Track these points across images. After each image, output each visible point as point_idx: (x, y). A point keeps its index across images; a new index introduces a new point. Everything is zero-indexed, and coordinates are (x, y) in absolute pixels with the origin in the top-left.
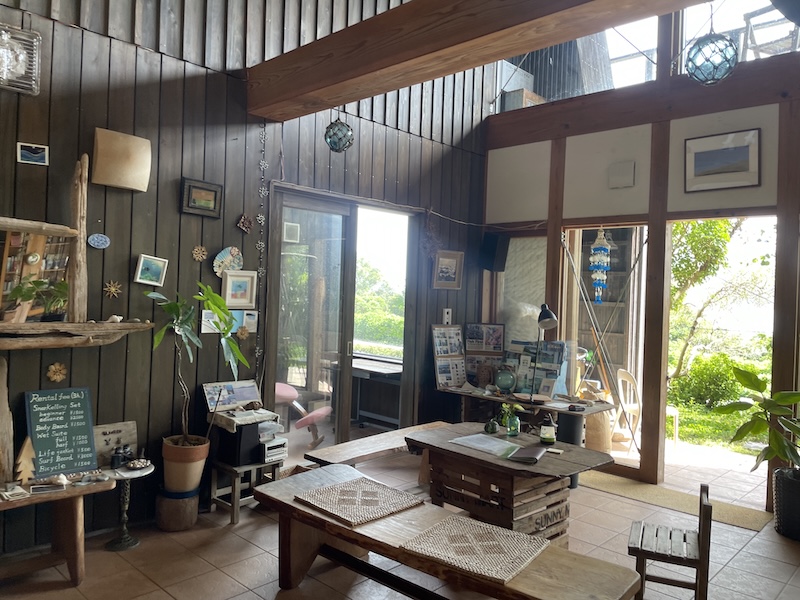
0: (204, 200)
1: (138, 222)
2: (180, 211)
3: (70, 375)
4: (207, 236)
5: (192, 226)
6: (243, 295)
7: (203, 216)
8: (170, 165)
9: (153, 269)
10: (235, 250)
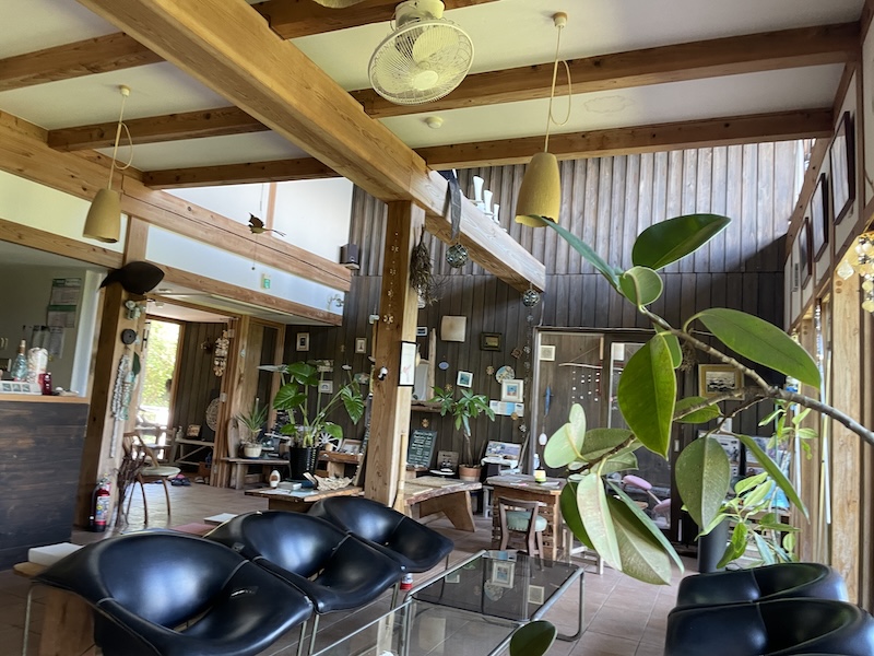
0: (493, 342)
1: (461, 356)
2: (481, 349)
3: (430, 424)
4: (495, 362)
5: (486, 356)
6: (514, 394)
7: (492, 349)
8: (476, 326)
9: (466, 378)
10: (509, 368)
